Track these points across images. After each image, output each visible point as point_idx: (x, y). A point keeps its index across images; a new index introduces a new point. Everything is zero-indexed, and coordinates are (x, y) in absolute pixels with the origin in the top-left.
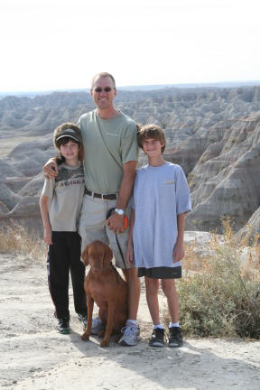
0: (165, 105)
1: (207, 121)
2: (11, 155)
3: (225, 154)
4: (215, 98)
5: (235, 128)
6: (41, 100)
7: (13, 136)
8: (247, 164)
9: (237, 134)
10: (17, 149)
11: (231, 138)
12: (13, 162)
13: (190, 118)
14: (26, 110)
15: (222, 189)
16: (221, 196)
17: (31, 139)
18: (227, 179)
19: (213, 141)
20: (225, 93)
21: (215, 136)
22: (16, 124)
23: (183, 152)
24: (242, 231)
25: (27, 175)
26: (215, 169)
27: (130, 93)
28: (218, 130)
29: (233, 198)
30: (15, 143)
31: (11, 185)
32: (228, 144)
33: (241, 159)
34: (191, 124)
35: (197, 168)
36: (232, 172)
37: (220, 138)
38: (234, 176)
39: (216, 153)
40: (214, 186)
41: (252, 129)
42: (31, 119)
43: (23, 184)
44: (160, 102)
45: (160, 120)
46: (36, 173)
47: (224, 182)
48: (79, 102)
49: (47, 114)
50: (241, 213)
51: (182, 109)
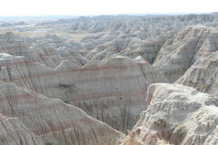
0: (147, 22)
1: (165, 29)
2: (82, 41)
3: (175, 44)
4: (168, 20)
5: (179, 33)
6: (95, 18)
7: (83, 33)
8: (185, 49)
9: (180, 35)
10: (85, 38)
11: (178, 37)
12: (83, 44)
13: (157, 28)
14: (89, 22)
15: (173, 59)
16: (173, 62)
17: (91, 35)
18: (176, 55)
19: (169, 38)
20: (173, 18)
21: (170, 36)
22: (84, 28)
23: (156, 42)
24: (182, 78)
25: (89, 49)
26: (170, 50)
27: (132, 16)
28: (172, 33)
29: (178, 63)
30: (84, 36)
31: (82, 54)
32: (176, 40)
33: (182, 46)
34: (158, 30)
35: (162, 49)
36: (178, 51)
37: (173, 37)
38: (179, 53)
39: (171, 43)
40: (170, 57)
41: (187, 33)
42: (91, 26)
43: (87, 53)
44: (145, 20)
45: (145, 28)
46: (93, 49)
47: (174, 56)
48: (111, 19)
49: (97, 24)
50: (181, 70)
51: (155, 24)
